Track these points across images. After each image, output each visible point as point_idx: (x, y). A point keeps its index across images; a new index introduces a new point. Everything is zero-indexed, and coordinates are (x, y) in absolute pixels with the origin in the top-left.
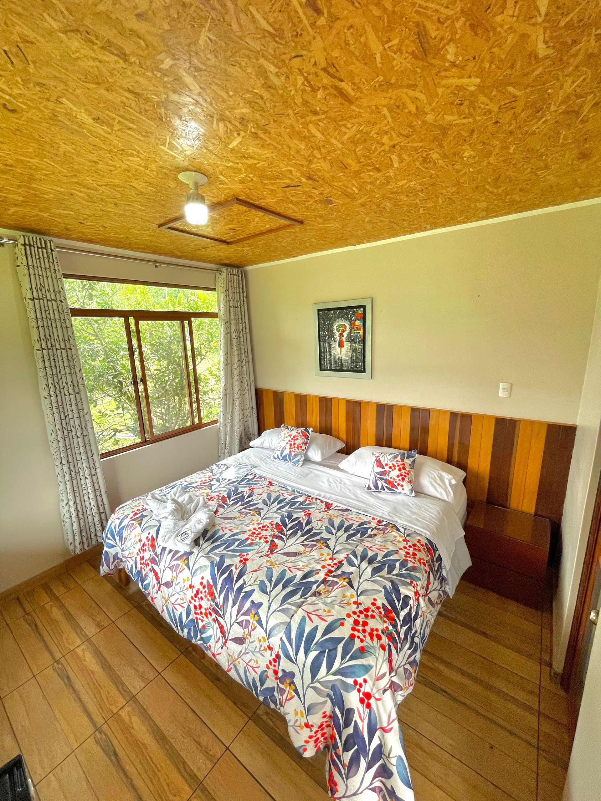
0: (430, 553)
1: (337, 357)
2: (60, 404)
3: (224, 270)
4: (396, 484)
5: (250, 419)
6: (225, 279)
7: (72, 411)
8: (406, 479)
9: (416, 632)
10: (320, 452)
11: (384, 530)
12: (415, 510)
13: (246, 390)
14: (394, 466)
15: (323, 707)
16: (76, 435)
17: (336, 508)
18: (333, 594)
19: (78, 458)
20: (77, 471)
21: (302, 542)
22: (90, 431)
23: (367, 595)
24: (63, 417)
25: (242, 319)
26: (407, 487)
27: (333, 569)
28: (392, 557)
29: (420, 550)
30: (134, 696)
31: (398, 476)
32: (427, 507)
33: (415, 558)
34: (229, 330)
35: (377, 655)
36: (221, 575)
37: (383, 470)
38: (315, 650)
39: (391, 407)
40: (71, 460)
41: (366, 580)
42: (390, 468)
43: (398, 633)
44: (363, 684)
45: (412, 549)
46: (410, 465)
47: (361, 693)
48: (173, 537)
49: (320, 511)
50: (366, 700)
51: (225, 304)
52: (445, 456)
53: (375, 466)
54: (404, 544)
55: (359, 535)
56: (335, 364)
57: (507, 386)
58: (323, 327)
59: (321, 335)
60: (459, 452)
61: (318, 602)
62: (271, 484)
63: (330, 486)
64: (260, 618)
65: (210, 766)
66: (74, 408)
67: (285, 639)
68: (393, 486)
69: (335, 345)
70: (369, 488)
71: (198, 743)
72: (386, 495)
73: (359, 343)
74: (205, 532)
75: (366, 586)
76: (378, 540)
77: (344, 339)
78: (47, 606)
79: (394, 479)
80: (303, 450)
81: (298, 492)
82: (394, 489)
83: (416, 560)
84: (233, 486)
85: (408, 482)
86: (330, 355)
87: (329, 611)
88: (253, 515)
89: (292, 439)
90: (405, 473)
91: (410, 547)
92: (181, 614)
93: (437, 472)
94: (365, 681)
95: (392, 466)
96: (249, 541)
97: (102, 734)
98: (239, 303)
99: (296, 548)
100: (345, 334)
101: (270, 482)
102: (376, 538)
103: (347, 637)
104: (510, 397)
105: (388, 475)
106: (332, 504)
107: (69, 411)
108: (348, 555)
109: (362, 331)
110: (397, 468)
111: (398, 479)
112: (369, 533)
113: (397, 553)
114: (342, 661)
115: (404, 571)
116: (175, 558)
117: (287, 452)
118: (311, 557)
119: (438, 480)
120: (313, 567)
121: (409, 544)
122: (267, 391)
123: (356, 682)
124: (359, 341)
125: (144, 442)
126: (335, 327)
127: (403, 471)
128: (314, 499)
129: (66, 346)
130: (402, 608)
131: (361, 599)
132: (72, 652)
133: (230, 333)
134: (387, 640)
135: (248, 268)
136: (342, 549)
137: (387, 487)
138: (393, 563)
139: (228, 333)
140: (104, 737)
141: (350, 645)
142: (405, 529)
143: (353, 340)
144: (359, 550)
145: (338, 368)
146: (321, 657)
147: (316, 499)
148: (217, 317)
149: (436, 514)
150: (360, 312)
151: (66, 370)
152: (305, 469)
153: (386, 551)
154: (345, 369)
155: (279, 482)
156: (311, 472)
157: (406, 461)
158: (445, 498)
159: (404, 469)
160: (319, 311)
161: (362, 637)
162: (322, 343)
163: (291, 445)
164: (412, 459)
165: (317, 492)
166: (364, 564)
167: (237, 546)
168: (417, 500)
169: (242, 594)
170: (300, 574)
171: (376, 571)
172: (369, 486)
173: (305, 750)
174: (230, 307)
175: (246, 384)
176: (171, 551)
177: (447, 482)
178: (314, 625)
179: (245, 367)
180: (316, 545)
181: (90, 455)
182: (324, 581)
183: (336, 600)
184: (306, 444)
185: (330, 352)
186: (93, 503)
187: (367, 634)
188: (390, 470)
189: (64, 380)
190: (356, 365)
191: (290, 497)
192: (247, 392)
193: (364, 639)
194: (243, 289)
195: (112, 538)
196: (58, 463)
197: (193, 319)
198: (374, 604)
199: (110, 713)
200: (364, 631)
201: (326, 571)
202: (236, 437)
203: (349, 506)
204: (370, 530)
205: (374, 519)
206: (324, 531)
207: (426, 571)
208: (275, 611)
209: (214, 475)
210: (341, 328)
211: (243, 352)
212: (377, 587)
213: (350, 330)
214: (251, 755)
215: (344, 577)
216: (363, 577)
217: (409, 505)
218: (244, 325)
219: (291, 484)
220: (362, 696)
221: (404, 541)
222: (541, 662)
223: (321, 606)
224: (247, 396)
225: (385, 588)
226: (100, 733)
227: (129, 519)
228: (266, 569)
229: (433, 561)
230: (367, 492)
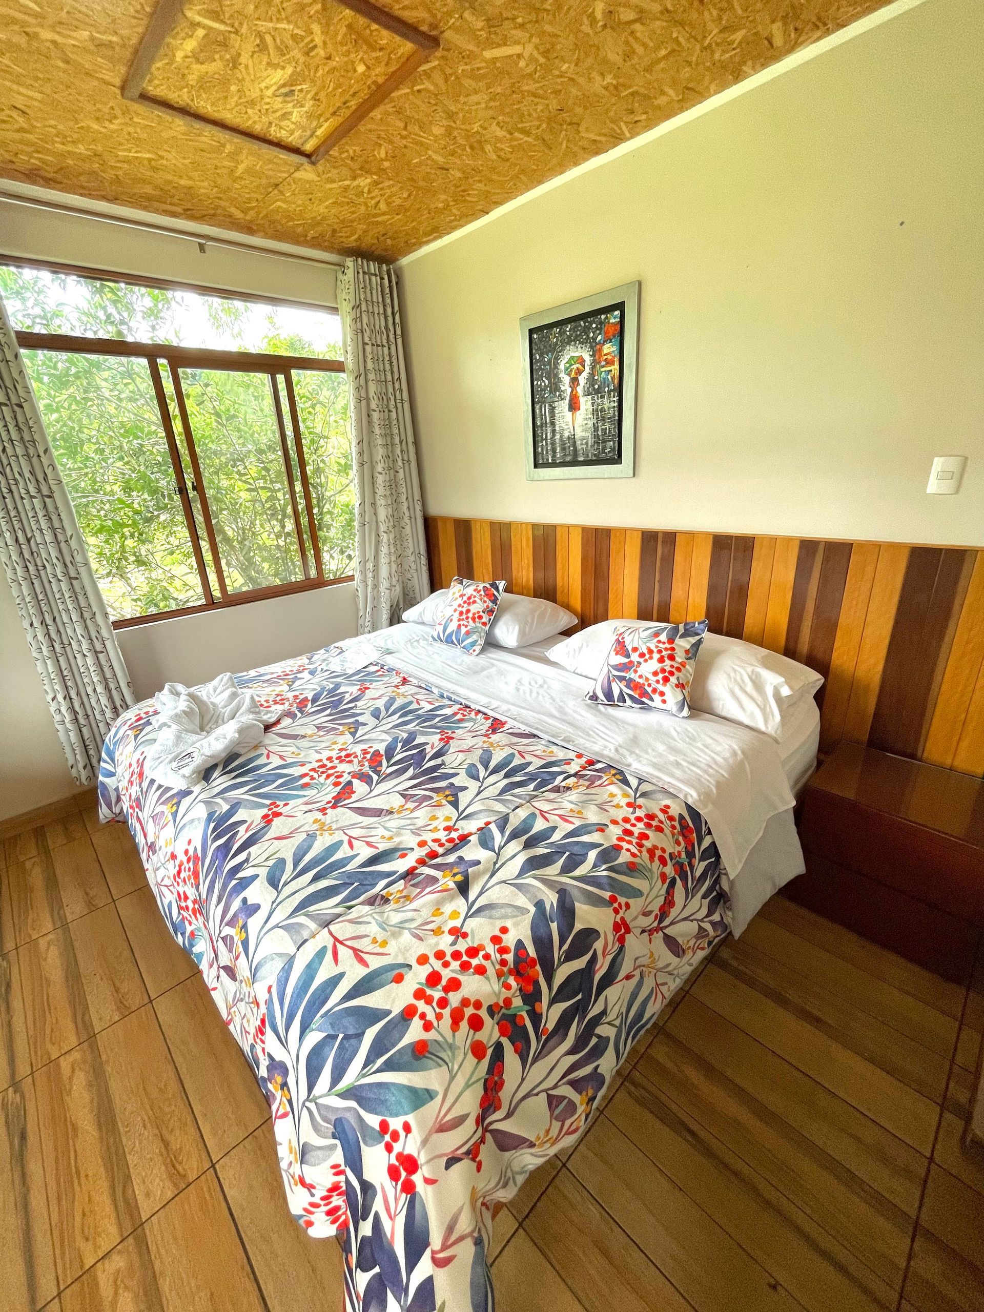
0: (684, 837)
1: (566, 434)
2: (13, 513)
3: (349, 262)
4: (649, 690)
5: (415, 575)
6: (352, 283)
7: (41, 530)
8: (673, 680)
9: (604, 1013)
10: (517, 628)
11: (592, 781)
12: (681, 745)
13: (406, 519)
14: (650, 651)
15: (329, 1157)
16: (55, 576)
17: (510, 731)
18: (415, 905)
19: (66, 620)
20: (66, 642)
21: (406, 790)
22: (83, 570)
23: (490, 918)
24: (22, 539)
25: (392, 373)
26: (673, 696)
27: (440, 850)
28: (585, 838)
29: (659, 829)
30: (95, 1035)
31: (655, 674)
32: (709, 741)
33: (640, 845)
34: (363, 394)
35: (456, 1067)
36: (216, 839)
37: (625, 660)
38: (319, 1029)
39: (670, 538)
40: (49, 620)
41: (504, 882)
42: (642, 655)
43: (536, 1018)
44: (402, 1134)
45: (640, 825)
46: (687, 652)
47: (393, 1155)
48: (167, 760)
49: (473, 734)
50: (404, 1174)
51: (354, 337)
52: (782, 642)
53: (613, 653)
54: (627, 812)
55: (532, 786)
56: (563, 449)
57: (953, 464)
58: (540, 368)
59: (535, 387)
60: (814, 630)
61: (368, 919)
62: (405, 681)
63: (518, 690)
64: (247, 939)
65: (170, 1195)
66: (44, 524)
67: (274, 991)
68: (644, 694)
69: (562, 407)
70: (594, 697)
71: (166, 1144)
72: (629, 715)
73: (609, 397)
74: (231, 757)
75: (497, 894)
76: (570, 798)
77: (580, 390)
78: (28, 864)
79: (647, 679)
80: (484, 624)
81: (450, 699)
82: (644, 699)
83: (644, 850)
84: (332, 683)
85: (677, 686)
86: (554, 431)
87: (384, 943)
88: (342, 734)
89: (465, 602)
90: (672, 666)
91: (639, 819)
92: (170, 903)
93: (749, 669)
94: (407, 1128)
95: (645, 651)
96: (306, 780)
97: (18, 1095)
98: (384, 337)
99: (388, 802)
100: (582, 379)
101: (405, 679)
102: (569, 793)
103: (396, 1011)
104: (957, 491)
105: (636, 672)
106: (505, 723)
107: (34, 529)
108: (488, 823)
109: (616, 366)
110: (656, 656)
111: (655, 679)
112: (557, 782)
113: (602, 831)
114: (364, 1068)
115: (602, 872)
116: (161, 801)
117: (453, 627)
118: (409, 822)
119: (749, 687)
120: (399, 843)
121: (640, 813)
122: (445, 519)
123: (384, 1126)
124: (609, 392)
125: (211, 604)
126: (562, 367)
127: (668, 662)
128: (473, 713)
129: (9, 399)
130: (570, 956)
131: (472, 925)
132: (33, 944)
133: (368, 399)
134: (496, 1034)
135: (405, 261)
136: (480, 811)
137: (630, 696)
138: (582, 852)
139: (362, 399)
140: (18, 1099)
141: (396, 1034)
142: (641, 781)
143: (598, 391)
144: (516, 820)
145: (568, 459)
146: (327, 1049)
147: (479, 712)
148: (343, 371)
149: (727, 755)
150: (612, 321)
151: (17, 449)
152: (483, 660)
153: (578, 823)
154: (581, 459)
155: (420, 680)
156: (493, 665)
157: (678, 641)
158: (761, 726)
159: (672, 658)
160: (531, 332)
161: (431, 1016)
162: (537, 407)
163: (461, 613)
164: (693, 640)
165: (484, 700)
166: (515, 846)
167: (277, 787)
168: (693, 726)
169: (234, 882)
170: (366, 853)
171: (534, 864)
172: (594, 693)
173: (310, 1224)
174: (364, 344)
175: (405, 505)
176: (160, 787)
177: (769, 692)
178: (337, 971)
179: (401, 471)
180: (431, 798)
181: (87, 615)
182: (410, 874)
183: (412, 920)
184: (491, 612)
185: (553, 424)
186: (104, 700)
187: (446, 1012)
188: (641, 660)
189: (16, 470)
190: (604, 448)
191: (430, 707)
192: (408, 522)
193: (435, 1023)
194: (393, 308)
195: (108, 760)
196: (26, 624)
197: (294, 372)
198: (496, 940)
199: (45, 1057)
200: (443, 1003)
201: (423, 853)
202: (384, 605)
203: (537, 729)
204: (561, 777)
205: (580, 756)
206: (463, 773)
207: (663, 876)
208: (277, 926)
209: (310, 663)
210: (575, 367)
211: (397, 440)
212: (522, 901)
213: (593, 368)
214: (251, 1187)
215: (455, 871)
216: (499, 876)
217: (668, 734)
218: (397, 386)
219: (439, 682)
220: (394, 1161)
221: (629, 805)
222: (945, 1104)
223: (373, 929)
224: (408, 530)
225: (539, 905)
226: (15, 1092)
227: (126, 727)
228: (304, 836)
229: (690, 855)
230: (589, 706)
